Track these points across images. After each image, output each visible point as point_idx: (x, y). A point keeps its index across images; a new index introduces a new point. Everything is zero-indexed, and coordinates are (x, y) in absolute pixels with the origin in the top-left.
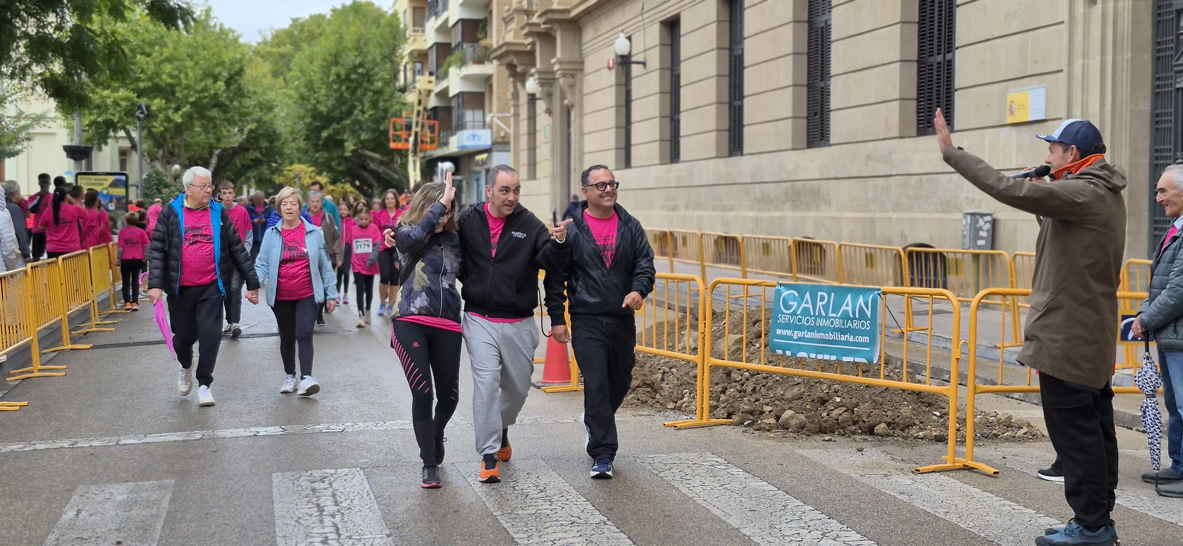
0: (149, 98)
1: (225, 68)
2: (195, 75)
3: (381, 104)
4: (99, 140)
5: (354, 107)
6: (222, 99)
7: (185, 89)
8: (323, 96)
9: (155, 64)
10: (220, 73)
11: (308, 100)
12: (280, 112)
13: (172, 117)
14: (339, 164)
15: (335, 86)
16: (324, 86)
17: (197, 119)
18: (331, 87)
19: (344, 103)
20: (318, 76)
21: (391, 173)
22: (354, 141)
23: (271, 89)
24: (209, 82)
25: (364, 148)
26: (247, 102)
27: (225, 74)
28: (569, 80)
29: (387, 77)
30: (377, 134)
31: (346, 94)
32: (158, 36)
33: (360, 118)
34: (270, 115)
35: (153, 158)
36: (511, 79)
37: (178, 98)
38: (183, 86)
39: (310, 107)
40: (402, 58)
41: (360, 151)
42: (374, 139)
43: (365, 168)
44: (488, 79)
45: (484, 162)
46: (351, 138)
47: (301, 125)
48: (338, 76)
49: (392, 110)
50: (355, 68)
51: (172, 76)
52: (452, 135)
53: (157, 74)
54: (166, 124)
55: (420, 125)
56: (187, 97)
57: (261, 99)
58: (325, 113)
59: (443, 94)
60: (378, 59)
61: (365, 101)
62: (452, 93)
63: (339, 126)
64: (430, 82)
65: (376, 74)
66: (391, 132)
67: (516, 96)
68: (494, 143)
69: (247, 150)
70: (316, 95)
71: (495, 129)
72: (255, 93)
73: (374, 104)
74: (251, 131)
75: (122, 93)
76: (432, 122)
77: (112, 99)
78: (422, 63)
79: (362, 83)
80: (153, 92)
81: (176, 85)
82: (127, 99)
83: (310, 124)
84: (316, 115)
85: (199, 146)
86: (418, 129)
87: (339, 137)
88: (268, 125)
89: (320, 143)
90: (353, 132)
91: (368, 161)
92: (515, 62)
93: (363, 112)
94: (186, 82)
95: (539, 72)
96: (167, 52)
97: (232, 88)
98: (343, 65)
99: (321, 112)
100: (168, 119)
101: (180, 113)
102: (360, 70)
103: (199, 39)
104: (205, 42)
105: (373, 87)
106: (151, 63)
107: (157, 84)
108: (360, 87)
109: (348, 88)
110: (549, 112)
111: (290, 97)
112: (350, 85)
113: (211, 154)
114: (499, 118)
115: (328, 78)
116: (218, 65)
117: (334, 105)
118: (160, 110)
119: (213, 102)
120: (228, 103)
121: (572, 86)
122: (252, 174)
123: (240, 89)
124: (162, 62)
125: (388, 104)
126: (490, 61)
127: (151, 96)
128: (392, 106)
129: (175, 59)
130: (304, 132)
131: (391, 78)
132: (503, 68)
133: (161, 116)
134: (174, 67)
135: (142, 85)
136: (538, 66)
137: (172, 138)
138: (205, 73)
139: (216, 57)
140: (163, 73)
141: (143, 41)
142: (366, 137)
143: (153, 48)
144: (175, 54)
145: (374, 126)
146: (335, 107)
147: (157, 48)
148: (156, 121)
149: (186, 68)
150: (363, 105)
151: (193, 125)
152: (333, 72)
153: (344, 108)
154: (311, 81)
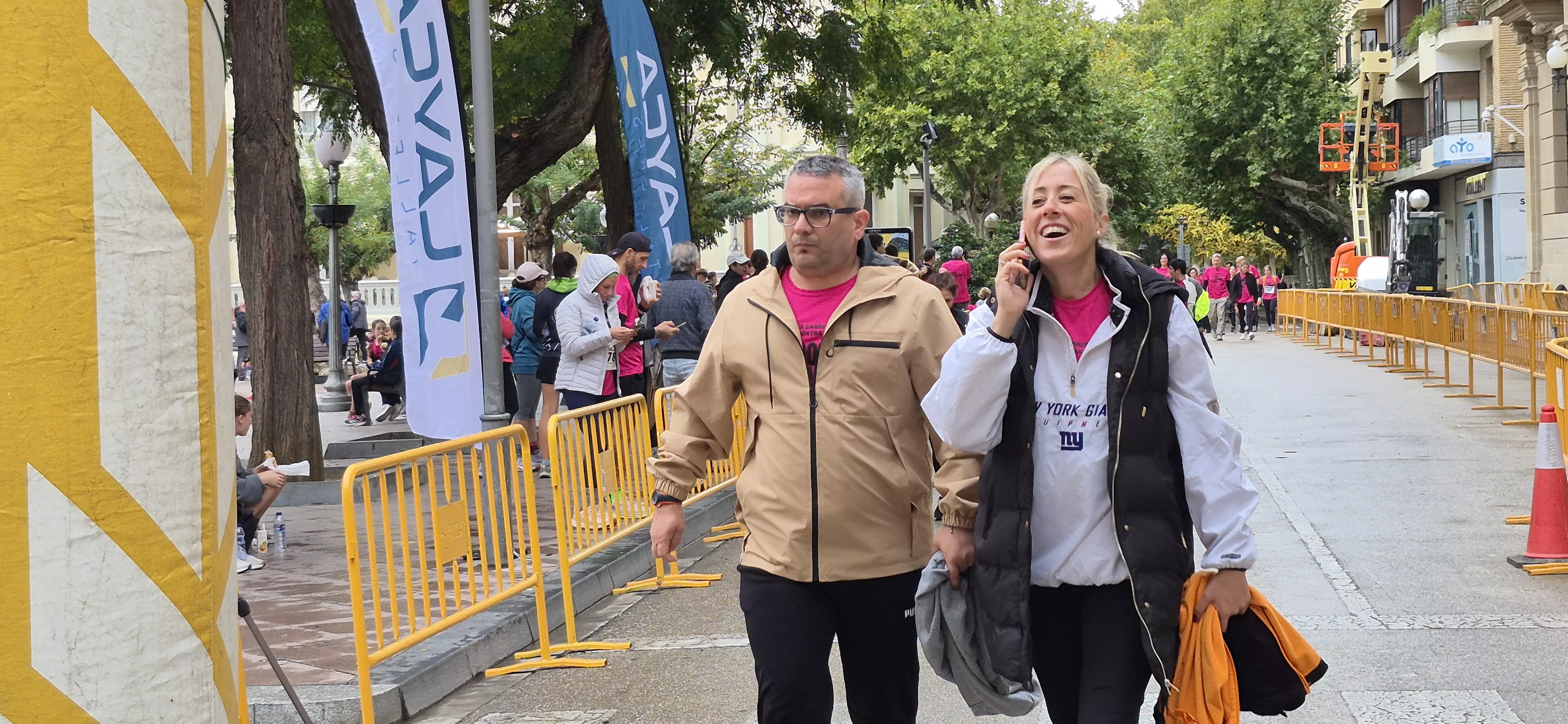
0: (949, 114)
1: (1060, 61)
2: (1015, 76)
3: (1306, 101)
4: (880, 180)
5: (1262, 109)
6: (1056, 109)
7: (1001, 97)
8: (1211, 94)
9: (956, 63)
10: (1052, 69)
11: (1189, 103)
12: (1147, 123)
13: (982, 142)
14: (1244, 201)
15: (1231, 78)
16: (1213, 79)
17: (1020, 142)
18: (1225, 79)
19: (1246, 105)
20: (1205, 63)
21: (1326, 212)
22: (1264, 163)
23: (1133, 89)
24: (1036, 84)
25: (1278, 173)
26: (1094, 111)
27: (1060, 71)
29: (1314, 57)
30: (1300, 149)
31: (1248, 90)
32: (962, 20)
33: (1271, 125)
34: (1132, 130)
35: (957, 206)
36: (1524, 47)
37: (990, 112)
38: (998, 93)
39: (1192, 113)
40: (1342, 26)
41: (1274, 178)
42: (1295, 158)
43: (1281, 203)
44: (1484, 49)
45: (1481, 186)
46: (1257, 159)
47: (1179, 143)
48: (1236, 60)
49: (1324, 111)
50: (1264, 46)
51: (980, 79)
52: (1426, 144)
53: (961, 78)
54: (973, 152)
55: (1367, 131)
56: (1002, 110)
57: (1120, 106)
58: (1215, 122)
59: (1410, 78)
60: (1301, 30)
61: (1279, 98)
62: (1424, 76)
63: (1239, 140)
64: (1382, 61)
65: (1297, 54)
66: (1321, 146)
68: (1497, 155)
70: (1201, 94)
71: (1498, 130)
72: (1106, 96)
73: (1295, 102)
75: (912, 109)
76: (1388, 125)
77: (897, 119)
78: (1377, 31)
79: (1275, 70)
80: (954, 104)
81: (989, 92)
82: (917, 118)
83: (1193, 140)
84: (1202, 125)
86: (1365, 138)
87: (1239, 158)
88: (1129, 146)
89: (1210, 168)
90: (1262, 148)
91: (1287, 194)
92: (1530, 17)
93: (1278, 117)
94: (1002, 87)
96: (974, 43)
97: (1071, 91)
98: (1243, 44)
99: (1211, 120)
100: (977, 145)
101: (994, 134)
102: (1270, 51)
103: (1021, 19)
104: (1029, 23)
105: (1291, 76)
106: (951, 61)
107: (960, 93)
108: (1271, 77)
109: (1252, 79)
111: (1160, 99)
112: (1255, 74)
114: (1503, 112)
115: (1220, 66)
116: (1049, 57)
117: (1229, 107)
118: (965, 133)
119: (1043, 115)
120: (1065, 114)
123: (1083, 92)
124: (968, 58)
125: (1317, 101)
126: (1490, 18)
127: (952, 111)
128: (1324, 102)
129: (986, 54)
130: (1184, 153)
131: (1321, 58)
132: (1510, 29)
133: (967, 140)
134: (984, 65)
135: (938, 95)
137: (983, 173)
138: (1029, 71)
139: (1046, 45)
140: (969, 75)
141: (940, 29)
142: (1283, 156)
143: (954, 39)
144: (986, 46)
145: (1295, 137)
146: (1231, 111)
147: (959, 38)
148: (959, 148)
149: (1002, 65)
150: (1276, 106)
152: (1227, 55)
153: (1245, 111)
154: (1193, 72)
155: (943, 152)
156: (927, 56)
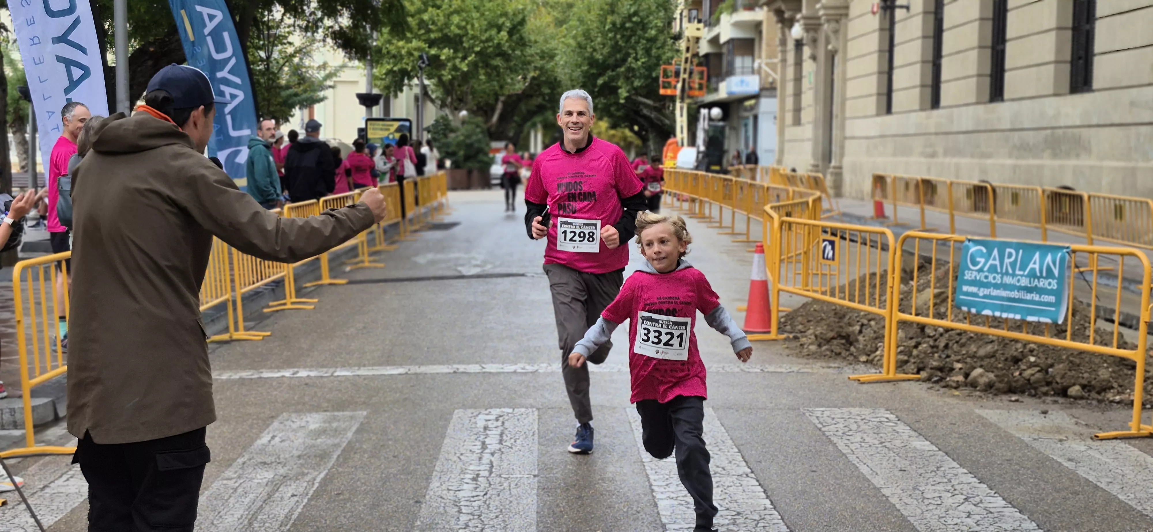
0: (439, 48)
1: (508, 18)
2: (480, 26)
3: (654, 51)
4: (395, 87)
5: (628, 55)
6: (505, 48)
7: (471, 39)
8: (599, 44)
9: (444, 16)
10: (503, 23)
11: (585, 48)
12: (560, 59)
13: (459, 66)
14: (618, 110)
15: (610, 35)
16: (600, 35)
17: (482, 68)
18: (607, 35)
19: (619, 51)
20: (595, 25)
21: (662, 118)
22: (628, 88)
23: (553, 38)
24: (494, 32)
25: (637, 94)
26: (529, 51)
27: (508, 24)
28: (833, 25)
29: (660, 24)
30: (649, 80)
31: (620, 43)
33: (633, 65)
34: (552, 64)
35: (443, 105)
36: (780, 25)
37: (464, 48)
38: (469, 36)
39: (587, 55)
40: (677, 6)
41: (634, 97)
42: (647, 86)
43: (638, 113)
44: (758, 25)
45: (752, 108)
46: (624, 85)
47: (577, 73)
48: (614, 24)
49: (664, 58)
50: (630, 16)
51: (459, 27)
52: (723, 80)
53: (447, 25)
54: (453, 73)
55: (688, 71)
56: (472, 47)
57: (544, 48)
58: (601, 61)
59: (714, 41)
60: (653, 8)
61: (638, 48)
62: (723, 39)
63: (614, 73)
64: (698, 29)
65: (650, 22)
66: (661, 79)
67: (783, 42)
68: (762, 89)
69: (531, 96)
70: (593, 44)
71: (763, 74)
72: (536, 42)
73: (647, 51)
74: (533, 78)
75: (415, 43)
76: (700, 69)
77: (406, 50)
78: (697, 10)
79: (636, 32)
80: (442, 42)
81: (464, 36)
82: (418, 49)
83: (587, 72)
84: (592, 62)
85: (485, 92)
86: (686, 76)
87: (614, 84)
88: (549, 73)
89: (596, 90)
90: (627, 78)
91: (641, 107)
92: (783, 7)
93: (636, 59)
94: (472, 33)
95: (805, 18)
97: (515, 38)
98: (618, 14)
99: (597, 60)
100: (455, 68)
101: (466, 62)
102: (635, 19)
105: (646, 35)
106: (441, 15)
107: (446, 35)
108: (634, 35)
109: (623, 36)
110: (814, 58)
111: (568, 45)
112: (625, 33)
113: (497, 100)
114: (767, 64)
115: (604, 27)
116: (501, 15)
117: (609, 52)
118: (449, 59)
119: (497, 52)
120: (510, 52)
121: (836, 32)
122: (538, 119)
123: (522, 38)
124: (452, 13)
125: (660, 51)
126: (761, 7)
127: (441, 46)
128: (664, 53)
129: (463, 12)
130: (581, 79)
131: (664, 26)
132: (772, 14)
133: (450, 65)
134: (462, 18)
135: (432, 36)
136: (804, 11)
137: (459, 86)
138: (489, 23)
139: (500, 8)
140: (452, 24)
142: (639, 84)
144: (463, 6)
145: (647, 73)
146: (610, 55)
148: (445, 69)
149: (473, 19)
150: (637, 54)
151: (478, 73)
152: (609, 21)
153: (618, 56)
154: (588, 30)
155: (434, 72)
156: (426, 10)
